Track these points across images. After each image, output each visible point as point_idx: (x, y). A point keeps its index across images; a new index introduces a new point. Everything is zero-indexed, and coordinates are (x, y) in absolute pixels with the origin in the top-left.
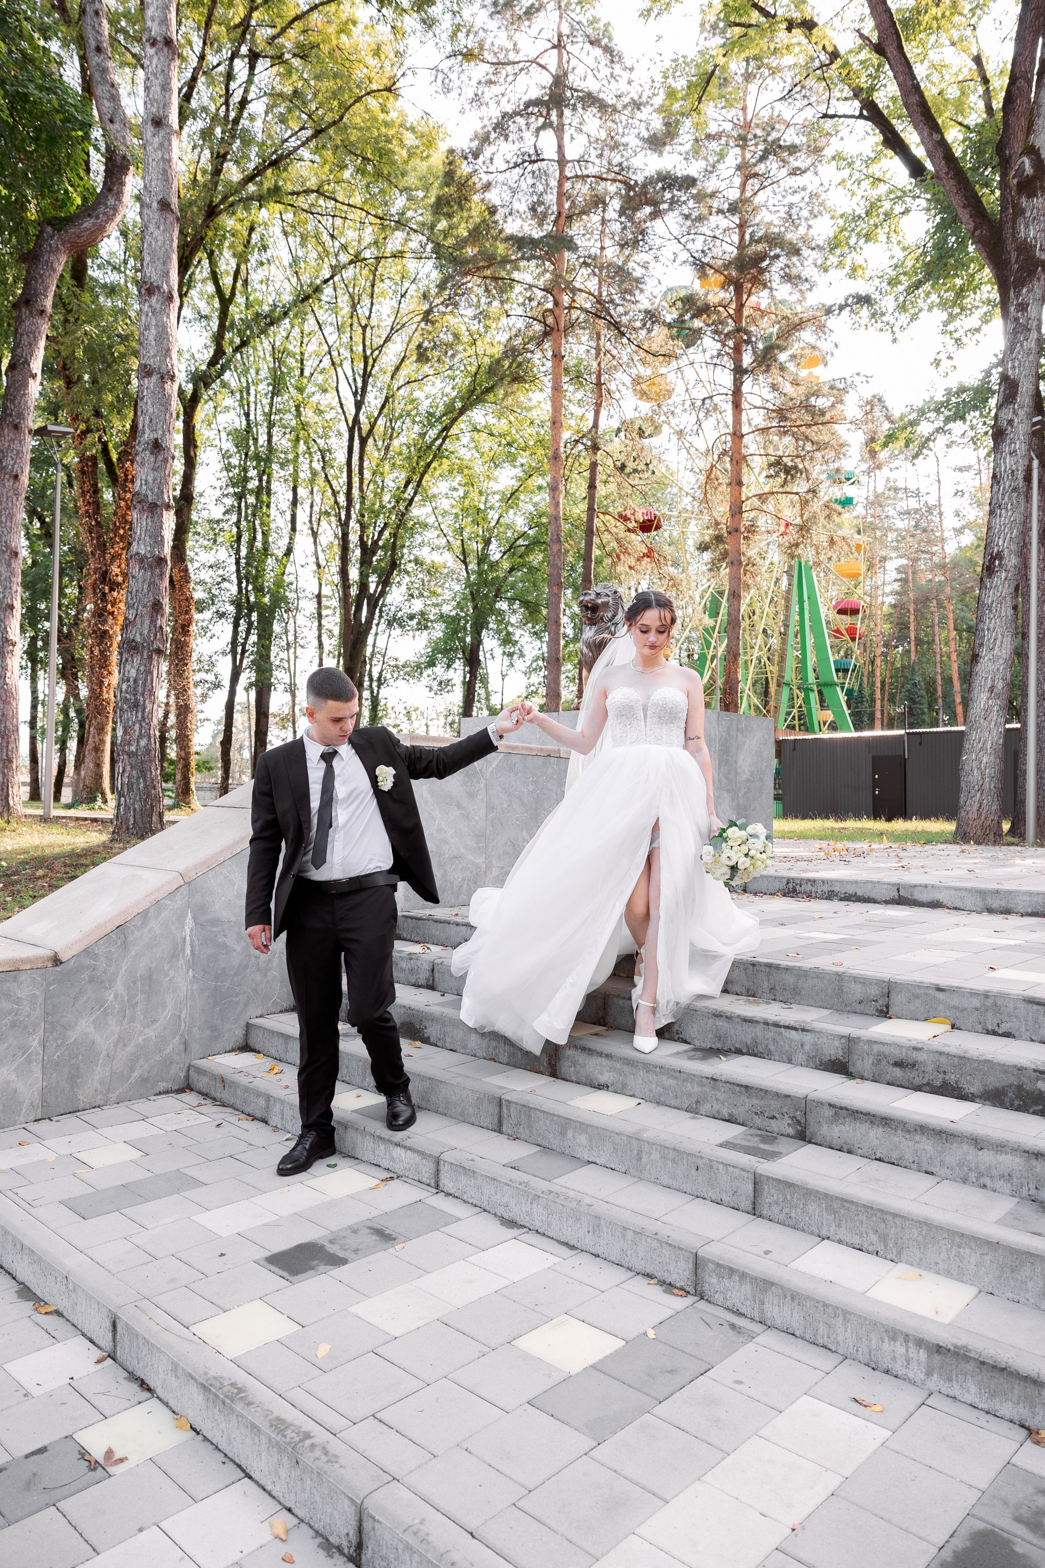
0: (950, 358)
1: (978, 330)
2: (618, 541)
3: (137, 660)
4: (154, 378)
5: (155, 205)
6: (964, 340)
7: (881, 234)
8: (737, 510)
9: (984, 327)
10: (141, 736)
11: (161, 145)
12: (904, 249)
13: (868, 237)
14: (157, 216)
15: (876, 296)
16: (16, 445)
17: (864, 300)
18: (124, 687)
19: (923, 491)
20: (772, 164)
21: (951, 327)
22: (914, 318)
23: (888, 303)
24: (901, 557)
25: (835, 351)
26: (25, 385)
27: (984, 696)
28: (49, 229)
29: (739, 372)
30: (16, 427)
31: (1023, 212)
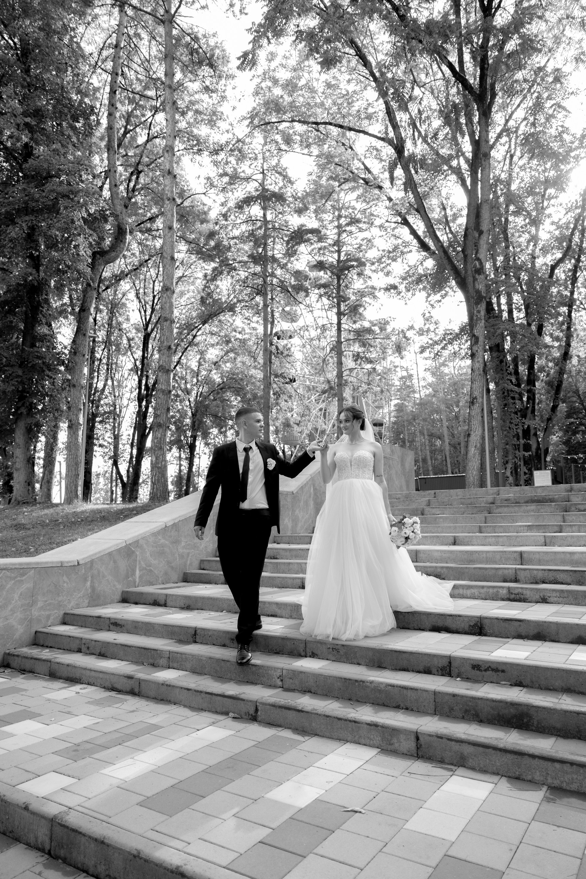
0: (429, 313)
1: (440, 301)
2: (280, 388)
3: (161, 430)
4: (168, 322)
5: (169, 258)
6: (435, 305)
7: (399, 260)
8: (340, 375)
9: (442, 300)
10: (162, 461)
11: (171, 236)
12: (409, 266)
13: (394, 260)
14: (169, 262)
15: (397, 284)
16: (84, 342)
17: (395, 287)
18: (156, 441)
19: (409, 367)
20: (353, 228)
21: (429, 299)
22: (413, 295)
23: (402, 288)
24: (398, 399)
25: (381, 307)
26: (88, 318)
27: (473, 449)
28: (98, 256)
29: (340, 314)
30: (84, 335)
31: (477, 279)
